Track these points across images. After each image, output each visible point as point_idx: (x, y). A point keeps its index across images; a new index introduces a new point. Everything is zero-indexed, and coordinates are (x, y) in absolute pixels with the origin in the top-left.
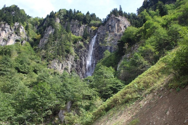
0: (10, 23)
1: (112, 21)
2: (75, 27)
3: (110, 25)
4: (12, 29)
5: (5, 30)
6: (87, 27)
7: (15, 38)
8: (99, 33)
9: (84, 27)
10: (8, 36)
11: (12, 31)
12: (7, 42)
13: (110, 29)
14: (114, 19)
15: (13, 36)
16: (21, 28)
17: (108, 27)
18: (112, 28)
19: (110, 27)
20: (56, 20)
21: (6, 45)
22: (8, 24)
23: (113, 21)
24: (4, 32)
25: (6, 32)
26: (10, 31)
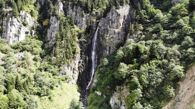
0: (16, 15)
1: (112, 14)
3: (111, 20)
4: (20, 21)
5: (14, 25)
6: (89, 16)
7: (25, 30)
8: (100, 27)
9: (86, 16)
10: (17, 30)
11: (20, 23)
12: (19, 36)
13: (110, 24)
14: (114, 12)
15: (22, 28)
16: (27, 17)
17: (109, 21)
18: (112, 22)
19: (110, 21)
21: (18, 40)
22: (15, 17)
23: (114, 15)
24: (13, 26)
26: (18, 23)
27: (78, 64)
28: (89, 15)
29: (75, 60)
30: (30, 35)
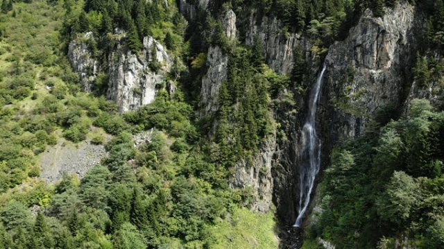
0: (135, 49)
1: (365, 31)
2: (273, 42)
3: (359, 45)
4: (142, 61)
5: (131, 70)
6: (300, 39)
7: (154, 81)
8: (331, 66)
9: (294, 40)
10: (139, 81)
11: (143, 64)
12: (141, 95)
13: (359, 56)
14: (370, 26)
15: (148, 79)
16: (159, 50)
17: (355, 49)
18: (364, 52)
19: (358, 50)
20: (227, 19)
21: (141, 104)
22: (133, 53)
23: (368, 34)
24: (130, 73)
25: (132, 73)
26: (140, 66)
27: (272, 162)
28: (301, 36)
29: (264, 151)
30: (166, 92)
